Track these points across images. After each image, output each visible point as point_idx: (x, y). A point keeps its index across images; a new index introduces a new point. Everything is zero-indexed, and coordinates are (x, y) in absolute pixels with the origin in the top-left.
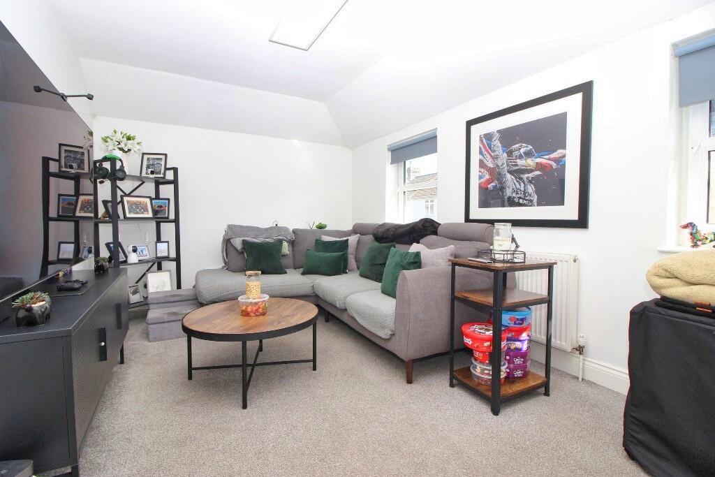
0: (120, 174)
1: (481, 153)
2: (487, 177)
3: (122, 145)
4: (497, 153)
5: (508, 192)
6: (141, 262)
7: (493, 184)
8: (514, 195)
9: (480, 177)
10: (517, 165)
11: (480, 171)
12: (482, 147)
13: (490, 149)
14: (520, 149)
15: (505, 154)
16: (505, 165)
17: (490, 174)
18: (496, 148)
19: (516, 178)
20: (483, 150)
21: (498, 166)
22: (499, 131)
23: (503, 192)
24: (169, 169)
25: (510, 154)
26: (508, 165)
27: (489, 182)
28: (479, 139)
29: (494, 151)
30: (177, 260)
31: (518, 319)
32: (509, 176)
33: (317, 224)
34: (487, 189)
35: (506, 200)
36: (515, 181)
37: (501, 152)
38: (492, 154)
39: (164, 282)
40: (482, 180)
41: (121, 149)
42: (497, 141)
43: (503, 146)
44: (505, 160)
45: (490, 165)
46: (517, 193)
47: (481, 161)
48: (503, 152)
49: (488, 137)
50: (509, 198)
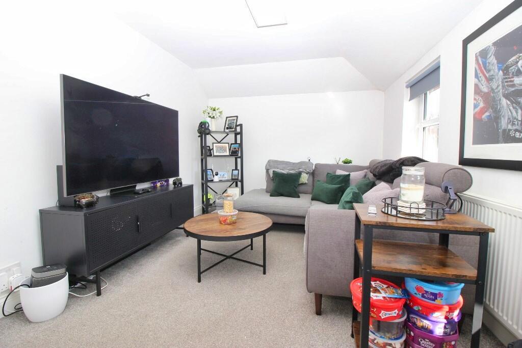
0: (207, 131)
1: (477, 76)
2: (482, 105)
3: (210, 115)
4: (492, 73)
5: (504, 124)
6: (221, 181)
7: (487, 114)
8: (510, 127)
9: (475, 106)
10: (513, 86)
11: (475, 99)
12: (477, 68)
13: (485, 69)
14: (517, 62)
15: (501, 72)
16: (500, 87)
17: (485, 102)
18: (491, 67)
19: (512, 103)
20: (479, 71)
21: (492, 89)
22: (495, 44)
23: (497, 124)
24: (238, 125)
25: (506, 71)
26: (503, 87)
27: (482, 111)
28: (474, 59)
29: (489, 71)
30: (242, 181)
31: (427, 292)
32: (504, 102)
33: (343, 159)
34: (481, 120)
35: (501, 134)
36: (511, 108)
37: (496, 70)
38: (487, 75)
39: (235, 194)
40: (477, 110)
41: (210, 117)
42: (492, 56)
43: (498, 63)
44: (500, 80)
45: (485, 89)
46: (513, 124)
47: (476, 86)
48: (499, 70)
49: (483, 54)
50: (504, 130)
